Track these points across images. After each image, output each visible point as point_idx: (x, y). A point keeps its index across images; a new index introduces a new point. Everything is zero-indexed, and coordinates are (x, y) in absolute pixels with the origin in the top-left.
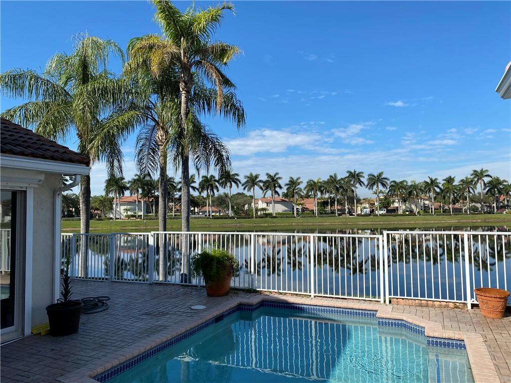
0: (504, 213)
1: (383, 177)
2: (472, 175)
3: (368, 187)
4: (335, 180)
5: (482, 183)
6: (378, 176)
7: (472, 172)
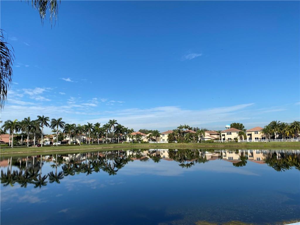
0: (123, 143)
1: (61, 121)
2: (109, 122)
3: (51, 127)
4: (29, 121)
5: (114, 127)
6: (58, 120)
7: (109, 121)
